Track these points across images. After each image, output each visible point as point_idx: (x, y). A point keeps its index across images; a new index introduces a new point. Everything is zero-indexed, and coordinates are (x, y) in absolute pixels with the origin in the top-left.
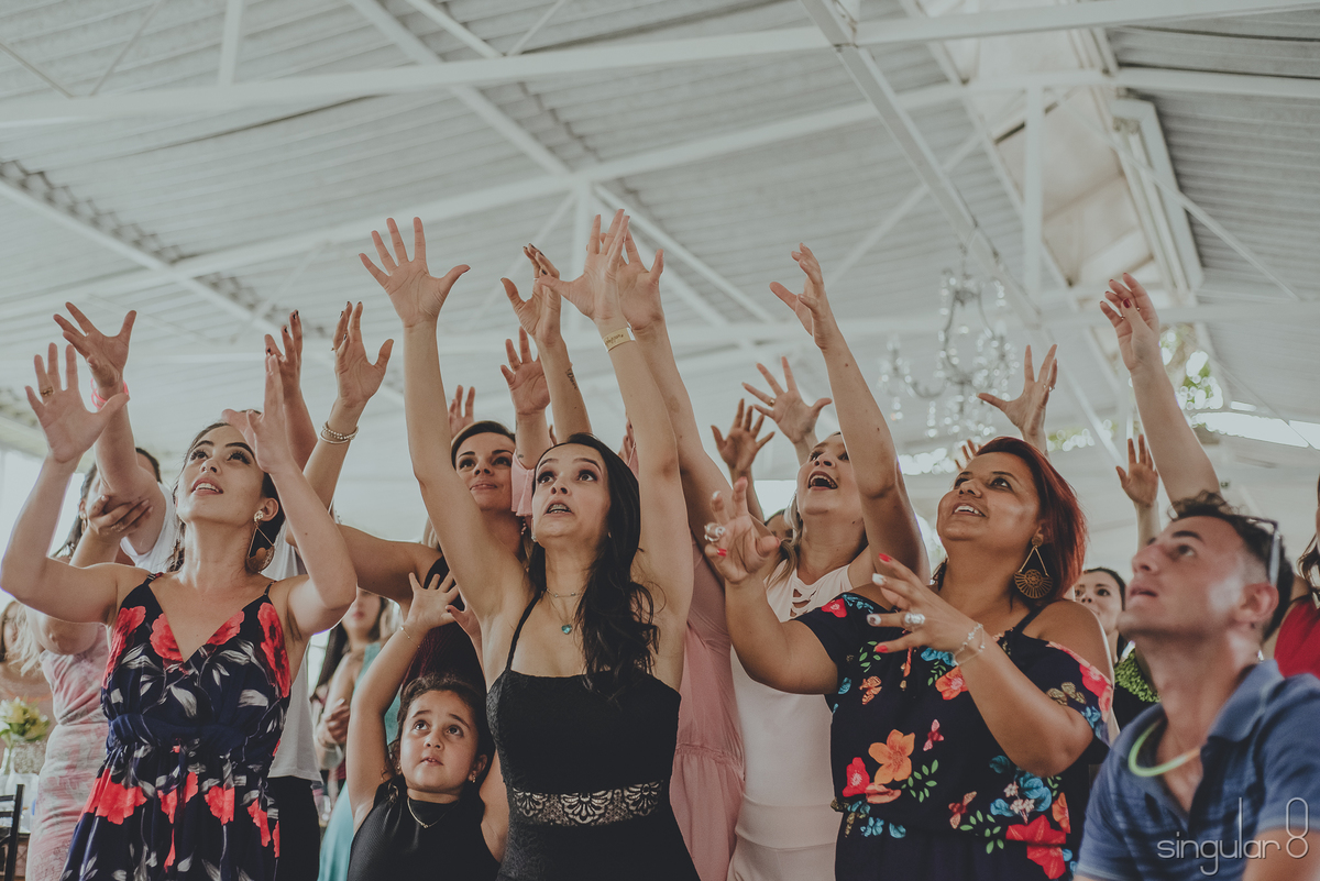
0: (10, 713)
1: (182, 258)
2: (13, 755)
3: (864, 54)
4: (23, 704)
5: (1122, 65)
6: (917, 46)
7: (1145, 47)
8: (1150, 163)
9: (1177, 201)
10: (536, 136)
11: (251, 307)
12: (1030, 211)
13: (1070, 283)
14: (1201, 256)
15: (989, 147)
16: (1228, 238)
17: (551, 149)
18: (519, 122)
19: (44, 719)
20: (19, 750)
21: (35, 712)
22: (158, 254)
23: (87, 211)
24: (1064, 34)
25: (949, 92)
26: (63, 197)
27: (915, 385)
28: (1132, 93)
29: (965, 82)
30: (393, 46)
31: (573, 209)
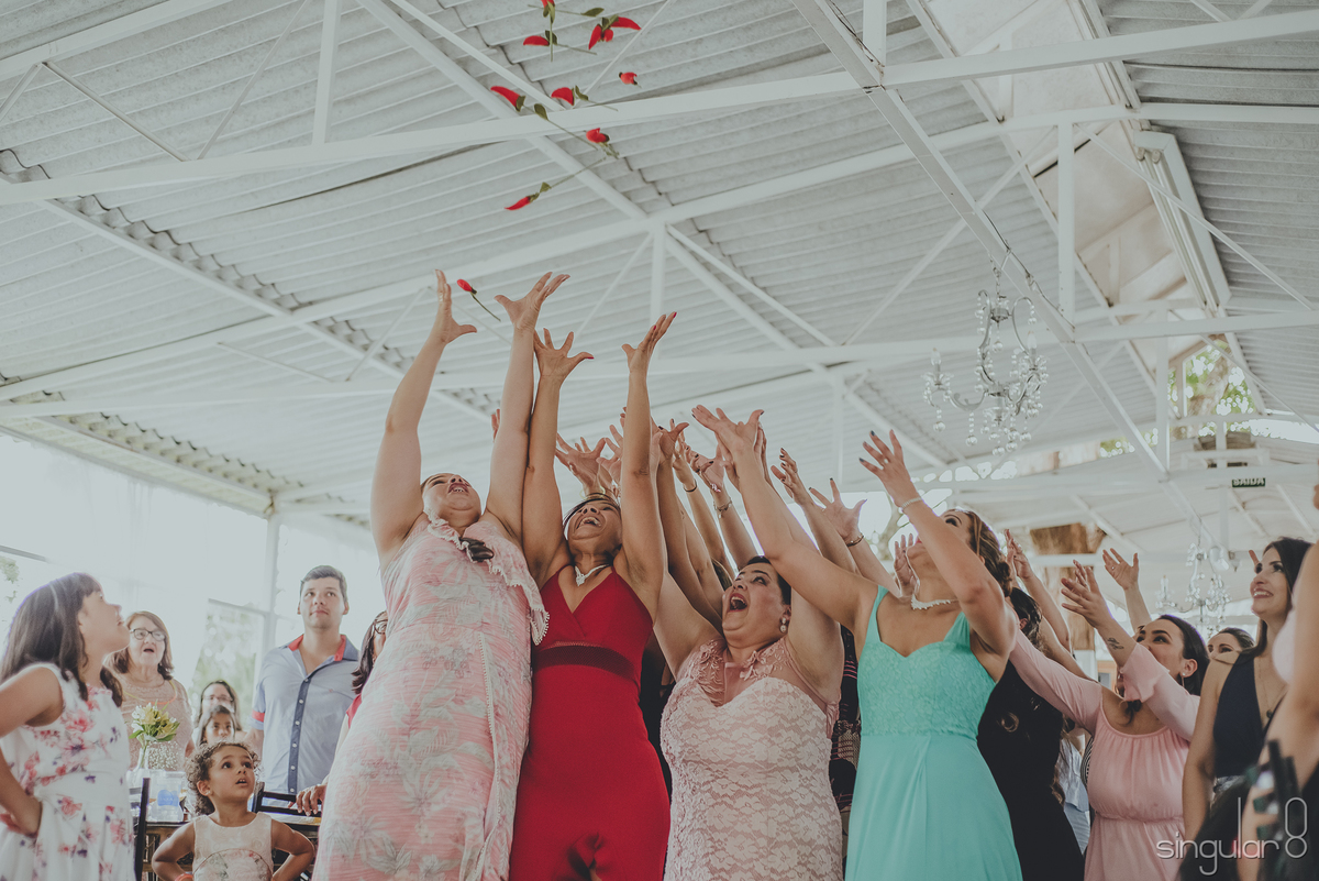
0: (143, 716)
1: (301, 306)
2: (147, 754)
3: (892, 95)
4: (155, 708)
5: (1143, 100)
6: (954, 87)
7: (1164, 83)
8: (1176, 194)
9: (1202, 227)
10: (613, 184)
11: (365, 348)
12: (1065, 232)
13: (1110, 305)
14: (1227, 273)
15: (1028, 180)
16: (1247, 256)
17: (627, 195)
18: (596, 171)
19: (173, 720)
20: (152, 749)
21: (165, 715)
22: (278, 303)
23: (212, 266)
24: (1091, 67)
25: (988, 130)
26: (189, 255)
27: (956, 397)
28: (1155, 125)
29: (1001, 121)
30: (477, 105)
31: (650, 249)
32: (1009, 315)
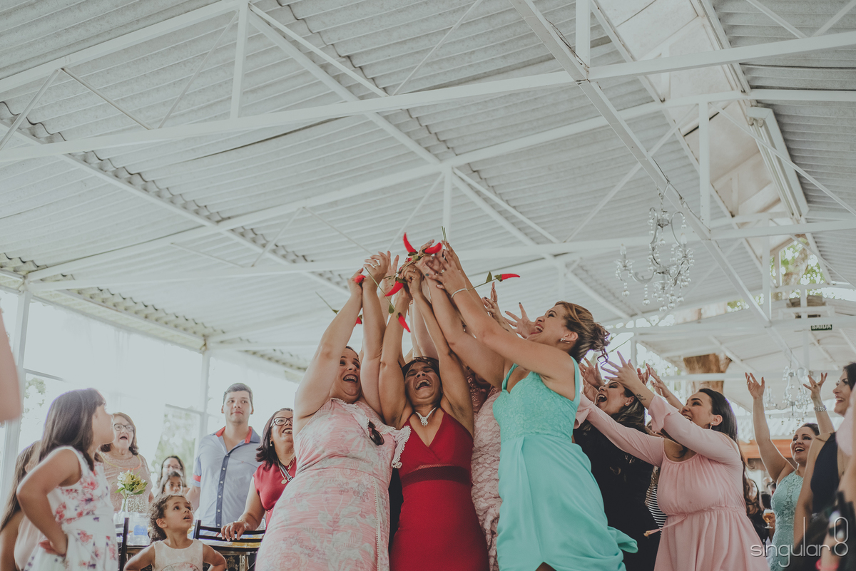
0: (125, 478)
1: (223, 219)
2: (127, 502)
3: (594, 85)
4: (132, 474)
5: (752, 87)
6: (633, 80)
7: (765, 76)
8: (774, 146)
9: (791, 167)
10: (419, 142)
11: (264, 246)
12: (704, 171)
13: (733, 216)
14: (806, 195)
15: (680, 138)
16: (818, 185)
17: (428, 149)
18: (408, 134)
19: (143, 481)
20: (130, 499)
21: (138, 478)
22: (208, 218)
23: (167, 195)
24: (719, 67)
25: (655, 107)
26: (153, 188)
28: (760, 103)
29: (663, 101)
30: (333, 93)
31: (442, 183)
32: (669, 223)
